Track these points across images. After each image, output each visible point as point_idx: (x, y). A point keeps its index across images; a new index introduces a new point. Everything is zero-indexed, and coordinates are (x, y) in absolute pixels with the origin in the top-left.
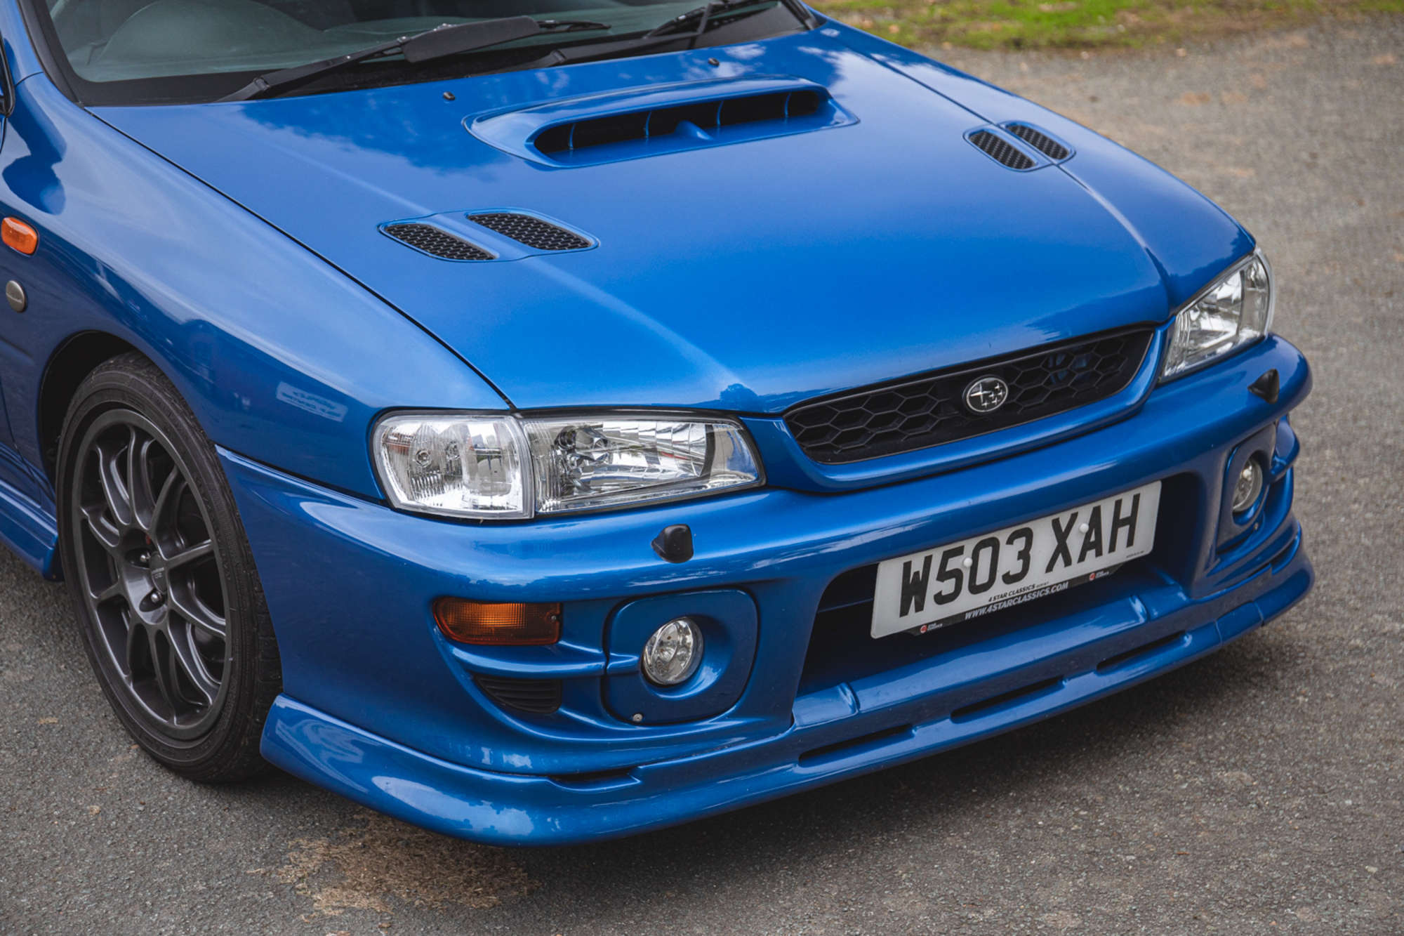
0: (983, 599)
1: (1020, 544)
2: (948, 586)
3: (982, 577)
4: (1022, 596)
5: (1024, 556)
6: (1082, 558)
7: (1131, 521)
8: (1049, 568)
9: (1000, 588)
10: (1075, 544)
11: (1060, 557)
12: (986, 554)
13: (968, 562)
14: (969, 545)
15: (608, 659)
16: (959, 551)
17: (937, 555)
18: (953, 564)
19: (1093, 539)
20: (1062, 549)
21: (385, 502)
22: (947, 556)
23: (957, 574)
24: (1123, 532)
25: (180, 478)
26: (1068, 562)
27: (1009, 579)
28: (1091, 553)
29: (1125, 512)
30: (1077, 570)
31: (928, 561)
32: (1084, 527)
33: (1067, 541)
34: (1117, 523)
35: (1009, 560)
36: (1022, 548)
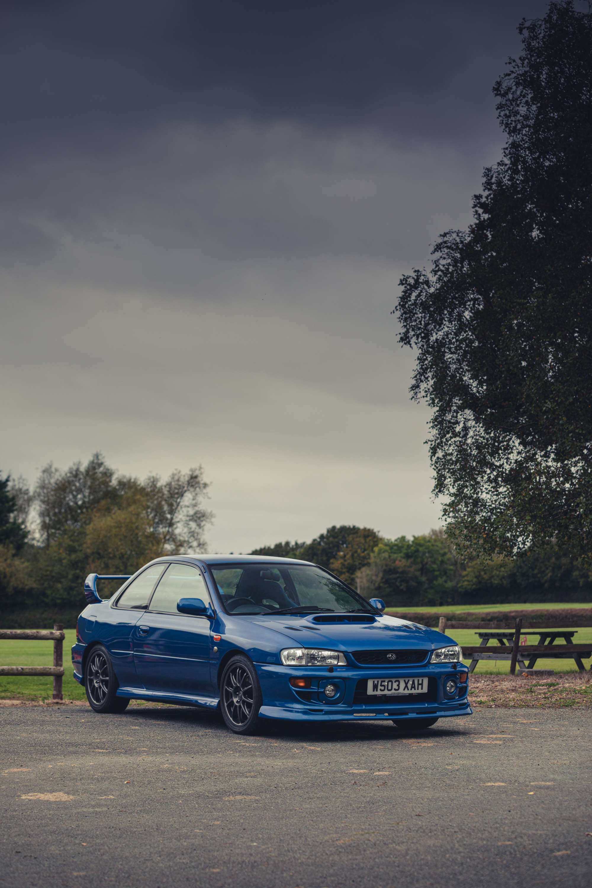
0: (390, 693)
1: (397, 683)
2: (383, 688)
3: (390, 688)
4: (399, 694)
5: (398, 685)
6: (411, 689)
7: (422, 684)
8: (404, 690)
9: (393, 691)
10: (409, 686)
11: (406, 688)
12: (390, 684)
13: (386, 684)
14: (387, 680)
15: (318, 689)
16: (384, 681)
17: (380, 681)
18: (383, 684)
19: (413, 686)
20: (406, 686)
21: (282, 664)
22: (382, 682)
23: (384, 686)
24: (420, 686)
25: (247, 674)
26: (408, 689)
27: (395, 690)
28: (413, 689)
29: (420, 682)
30: (410, 692)
31: (378, 682)
32: (411, 683)
34: (419, 684)
35: (395, 686)
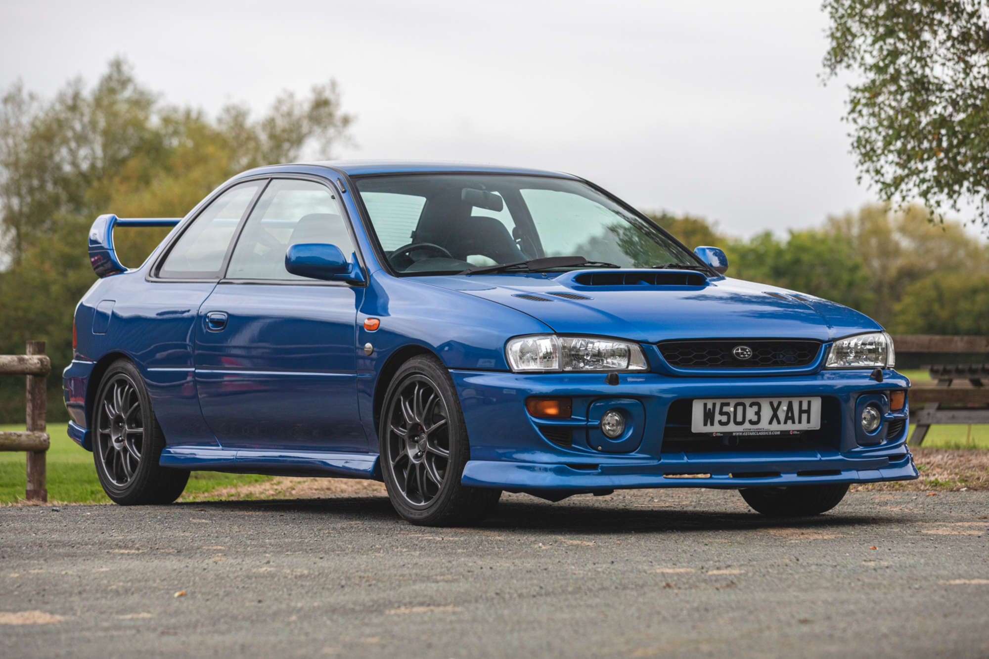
0: (740, 428)
1: (755, 408)
2: (724, 419)
3: (739, 418)
4: (759, 432)
5: (758, 413)
6: (785, 423)
7: (808, 412)
8: (770, 423)
9: (747, 425)
10: (782, 415)
11: (775, 419)
12: (740, 409)
13: (732, 409)
14: (733, 402)
15: (587, 421)
16: (728, 404)
17: (718, 403)
18: (725, 409)
19: (790, 415)
20: (775, 416)
21: (510, 371)
22: (723, 405)
23: (727, 414)
24: (805, 416)
26: (779, 422)
27: (751, 422)
28: (790, 422)
29: (805, 407)
30: (783, 427)
31: (714, 405)
32: (785, 408)
33: (778, 413)
34: (801, 412)
35: (751, 414)
36: (757, 410)
